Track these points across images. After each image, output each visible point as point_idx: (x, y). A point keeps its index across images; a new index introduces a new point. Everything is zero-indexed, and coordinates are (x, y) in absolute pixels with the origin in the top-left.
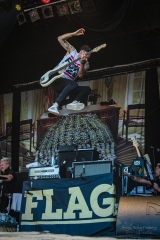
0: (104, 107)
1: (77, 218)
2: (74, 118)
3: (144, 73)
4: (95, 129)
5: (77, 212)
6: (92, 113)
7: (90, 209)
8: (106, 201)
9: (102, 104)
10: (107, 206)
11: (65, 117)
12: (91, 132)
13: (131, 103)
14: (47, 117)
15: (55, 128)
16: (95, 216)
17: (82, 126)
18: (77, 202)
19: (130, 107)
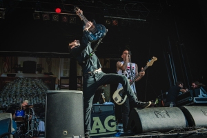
0: (46, 76)
1: (98, 132)
2: (27, 80)
3: (69, 59)
4: (41, 88)
5: (98, 130)
6: (39, 78)
7: (105, 128)
8: (112, 124)
9: (45, 74)
10: (113, 126)
11: (20, 79)
12: (39, 90)
13: (62, 76)
14: (6, 76)
15: (13, 84)
16: (107, 131)
17: (33, 85)
18: (97, 124)
19: (61, 78)
